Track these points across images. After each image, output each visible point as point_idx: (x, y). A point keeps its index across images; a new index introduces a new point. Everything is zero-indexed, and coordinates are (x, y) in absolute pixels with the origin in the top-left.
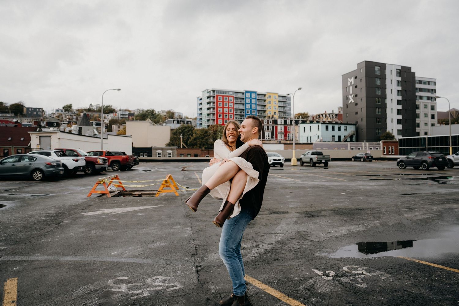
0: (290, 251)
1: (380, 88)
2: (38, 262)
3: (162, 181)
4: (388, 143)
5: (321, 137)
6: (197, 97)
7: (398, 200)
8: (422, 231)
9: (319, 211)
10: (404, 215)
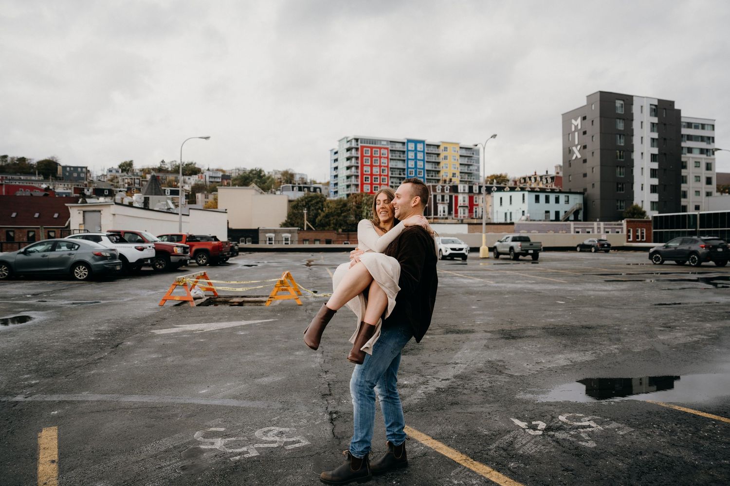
0: (476, 390)
1: (624, 135)
2: (87, 404)
3: (276, 282)
4: (635, 223)
5: (528, 213)
6: (331, 149)
7: (649, 313)
8: (686, 361)
9: (523, 329)
10: (659, 336)
